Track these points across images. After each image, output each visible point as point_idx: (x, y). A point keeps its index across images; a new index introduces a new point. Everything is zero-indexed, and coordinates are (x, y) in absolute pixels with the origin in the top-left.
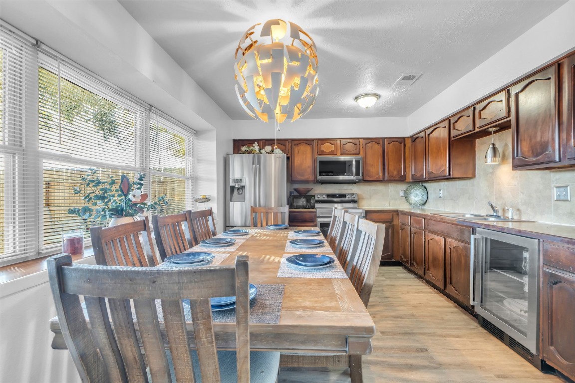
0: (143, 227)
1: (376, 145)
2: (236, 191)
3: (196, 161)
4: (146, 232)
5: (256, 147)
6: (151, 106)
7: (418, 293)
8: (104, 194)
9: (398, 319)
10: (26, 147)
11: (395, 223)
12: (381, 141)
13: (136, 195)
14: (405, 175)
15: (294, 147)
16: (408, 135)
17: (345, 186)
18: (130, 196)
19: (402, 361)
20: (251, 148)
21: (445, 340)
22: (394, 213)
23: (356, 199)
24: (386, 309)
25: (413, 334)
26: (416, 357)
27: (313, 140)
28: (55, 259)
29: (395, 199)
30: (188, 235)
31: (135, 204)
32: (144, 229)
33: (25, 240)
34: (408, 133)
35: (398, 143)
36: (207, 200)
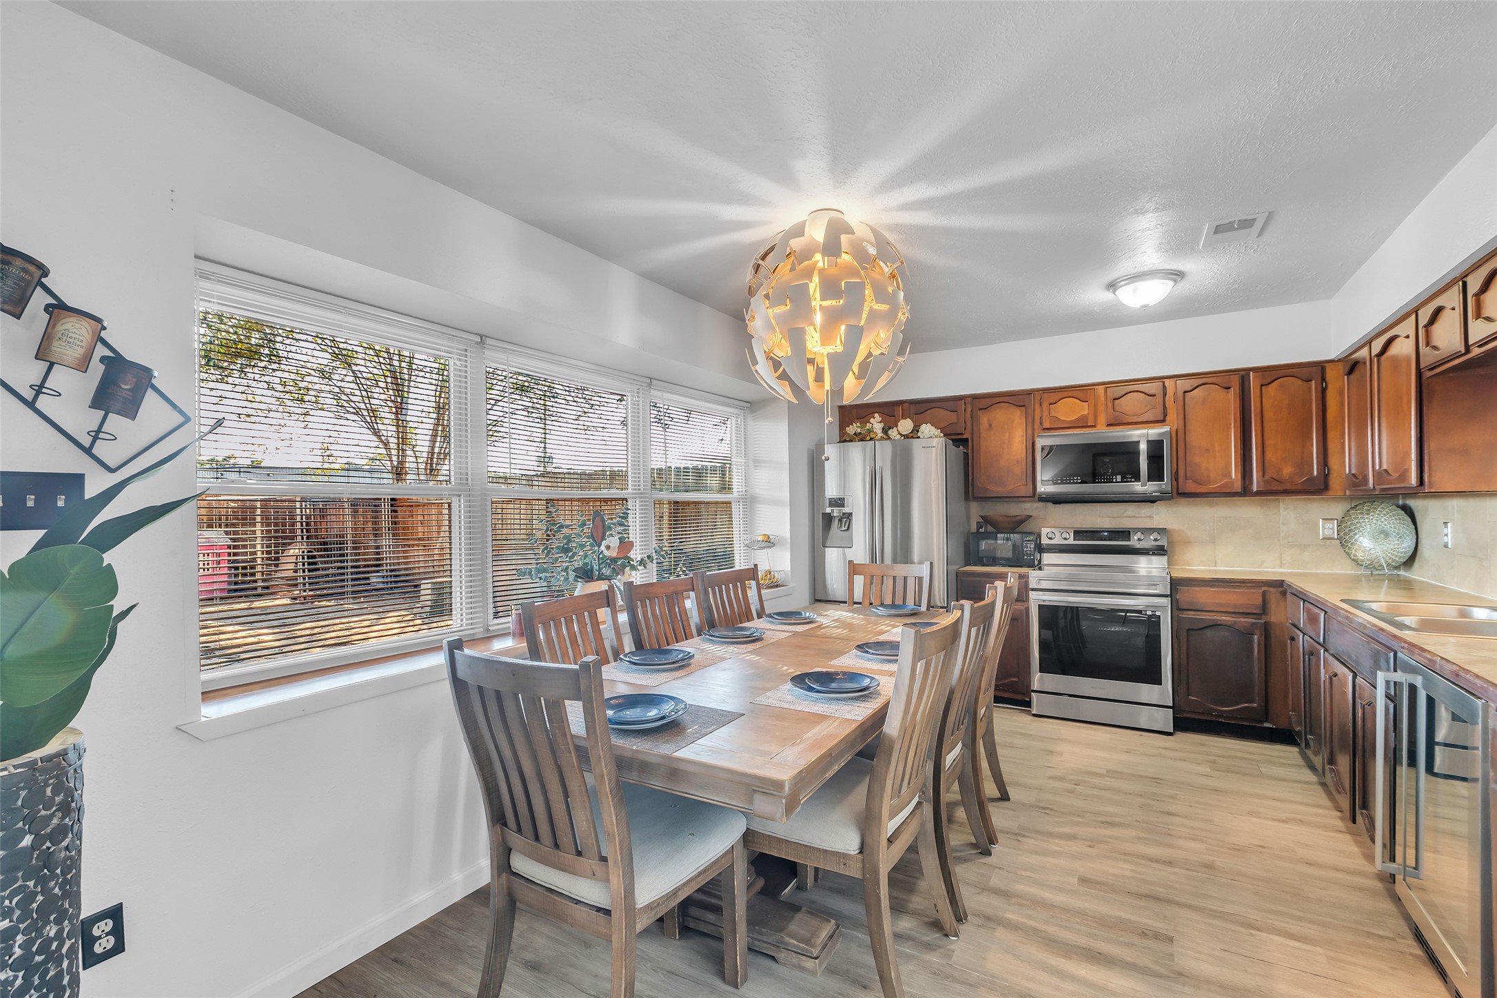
0: (605, 601)
1: (1216, 393)
2: (835, 523)
3: (751, 464)
4: (609, 609)
5: (876, 424)
6: (651, 379)
7: (1284, 821)
8: (567, 544)
9: (1154, 865)
10: (472, 484)
11: (1273, 619)
12: (1235, 381)
13: (612, 545)
14: (1326, 477)
15: (980, 413)
16: (1332, 356)
17: (1131, 509)
18: (603, 548)
19: (1083, 941)
20: (868, 426)
21: (1252, 934)
22: (1272, 590)
23: (1163, 542)
24: (1139, 838)
25: (1170, 902)
26: (1130, 945)
27: (1029, 393)
28: (448, 642)
29: (1304, 547)
30: (695, 618)
31: (614, 560)
32: (606, 605)
33: (472, 610)
34: (1331, 347)
35: (1299, 382)
36: (769, 542)
